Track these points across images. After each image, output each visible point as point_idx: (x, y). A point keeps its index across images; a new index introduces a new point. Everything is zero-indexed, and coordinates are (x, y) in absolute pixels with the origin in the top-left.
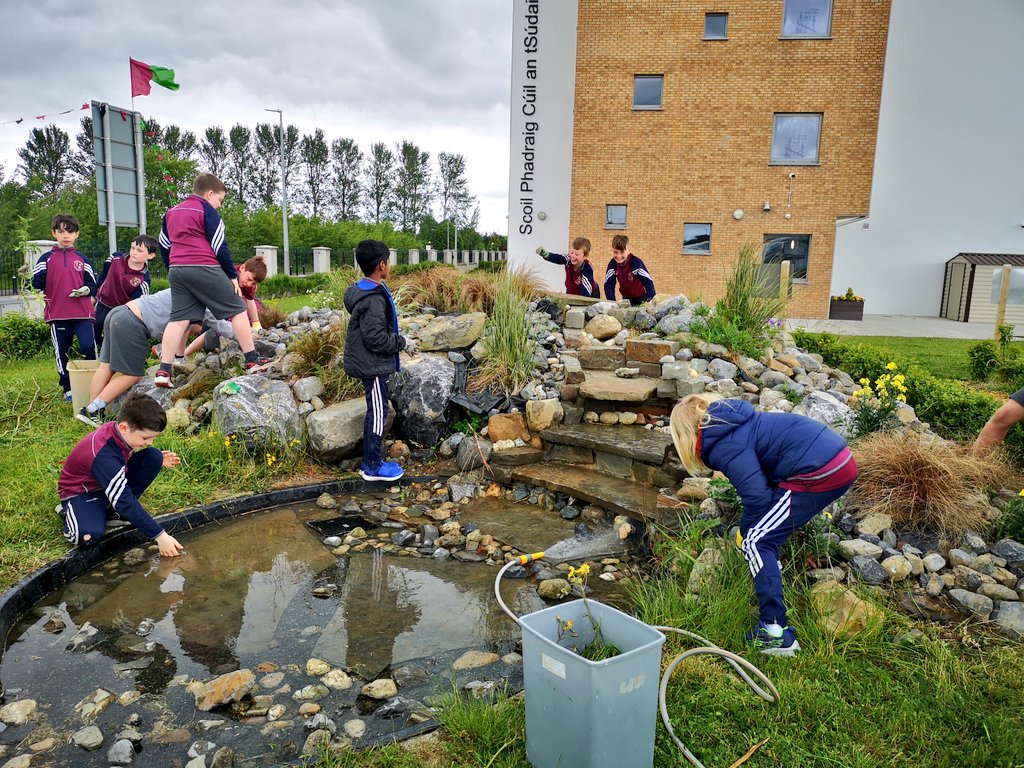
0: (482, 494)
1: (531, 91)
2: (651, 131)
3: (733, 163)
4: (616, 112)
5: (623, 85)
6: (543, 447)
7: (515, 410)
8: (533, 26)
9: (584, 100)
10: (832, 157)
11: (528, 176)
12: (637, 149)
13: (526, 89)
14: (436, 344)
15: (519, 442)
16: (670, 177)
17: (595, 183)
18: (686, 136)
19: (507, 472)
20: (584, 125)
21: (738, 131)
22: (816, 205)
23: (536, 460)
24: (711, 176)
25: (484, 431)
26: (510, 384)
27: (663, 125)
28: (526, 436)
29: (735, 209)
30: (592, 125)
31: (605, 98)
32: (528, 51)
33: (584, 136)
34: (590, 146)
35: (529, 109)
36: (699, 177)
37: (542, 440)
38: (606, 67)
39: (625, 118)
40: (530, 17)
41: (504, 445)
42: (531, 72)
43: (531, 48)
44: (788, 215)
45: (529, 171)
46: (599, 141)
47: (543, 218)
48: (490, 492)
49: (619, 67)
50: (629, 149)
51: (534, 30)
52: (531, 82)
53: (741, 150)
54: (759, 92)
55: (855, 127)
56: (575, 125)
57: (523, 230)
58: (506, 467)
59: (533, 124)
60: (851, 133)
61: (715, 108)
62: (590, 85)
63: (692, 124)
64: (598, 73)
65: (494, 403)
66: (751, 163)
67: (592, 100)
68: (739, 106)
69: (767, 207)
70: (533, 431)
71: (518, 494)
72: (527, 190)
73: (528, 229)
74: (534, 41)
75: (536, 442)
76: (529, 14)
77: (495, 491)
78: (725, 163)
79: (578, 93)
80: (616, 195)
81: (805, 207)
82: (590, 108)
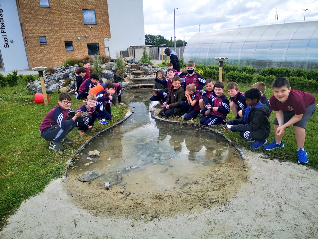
2: (48, 14)
3: (75, 24)
4: (35, 7)
9: (23, 3)
10: (99, 22)
11: (3, 28)
12: (45, 19)
16: (57, 28)
17: (34, 30)
18: (59, 16)
21: (74, 14)
22: (98, 35)
24: (69, 27)
27: (51, 12)
29: (78, 37)
30: (28, 11)
31: (30, 3)
33: (26, 15)
34: (29, 18)
36: (66, 28)
39: (39, 9)
44: (92, 38)
45: (3, 26)
46: (32, 16)
47: (12, 42)
50: (42, 19)
53: (76, 20)
54: (77, 3)
55: (103, 14)
57: (5, 46)
60: (103, 16)
61: (66, 7)
63: (60, 12)
66: (79, 23)
67: (26, 3)
68: (73, 7)
69: (86, 36)
72: (4, 33)
73: (8, 46)
78: (72, 23)
80: (41, 34)
81: (96, 36)
82: (26, 6)
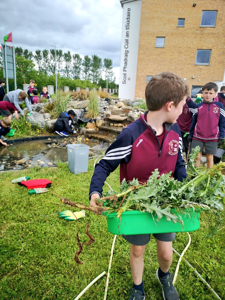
0: (84, 140)
1: (127, 41)
2: (161, 54)
3: (184, 64)
4: (151, 48)
5: (153, 40)
6: (99, 131)
7: (93, 122)
8: (128, 21)
9: (141, 44)
10: (213, 63)
11: (125, 67)
12: (156, 59)
13: (126, 40)
14: (77, 107)
15: (94, 129)
16: (166, 68)
17: (144, 69)
18: (171, 56)
19: (90, 135)
20: (141, 52)
21: (186, 55)
22: (208, 77)
23: (97, 133)
24: (178, 68)
25: (86, 127)
26: (93, 117)
27: (164, 52)
28: (96, 128)
29: (184, 78)
30: (144, 52)
31: (148, 43)
32: (127, 29)
33: (141, 55)
34: (143, 58)
35: (126, 47)
36: (174, 68)
37: (99, 129)
38: (148, 34)
39: (153, 50)
40: (127, 19)
41: (90, 130)
42: (127, 35)
43: (127, 28)
44: (200, 80)
45: (126, 65)
46: (145, 57)
47: (129, 79)
48: (86, 140)
49: (152, 34)
50: (154, 59)
51: (128, 23)
52: (127, 38)
53: (187, 60)
54: (193, 43)
55: (221, 54)
56: (139, 52)
57: (123, 83)
58: (90, 134)
59: (127, 51)
60: (219, 56)
61: (180, 47)
62: (143, 39)
63: (173, 52)
64: (146, 36)
65: (89, 120)
66: (189, 64)
67: (144, 44)
68: (187, 47)
69: (193, 77)
70: (97, 127)
71: (92, 140)
72: (125, 71)
73: (125, 82)
74: (128, 26)
75: (98, 129)
76: (127, 18)
77: (87, 139)
78: (182, 64)
79: (140, 42)
80: (150, 73)
81: (204, 78)
82: (143, 47)
